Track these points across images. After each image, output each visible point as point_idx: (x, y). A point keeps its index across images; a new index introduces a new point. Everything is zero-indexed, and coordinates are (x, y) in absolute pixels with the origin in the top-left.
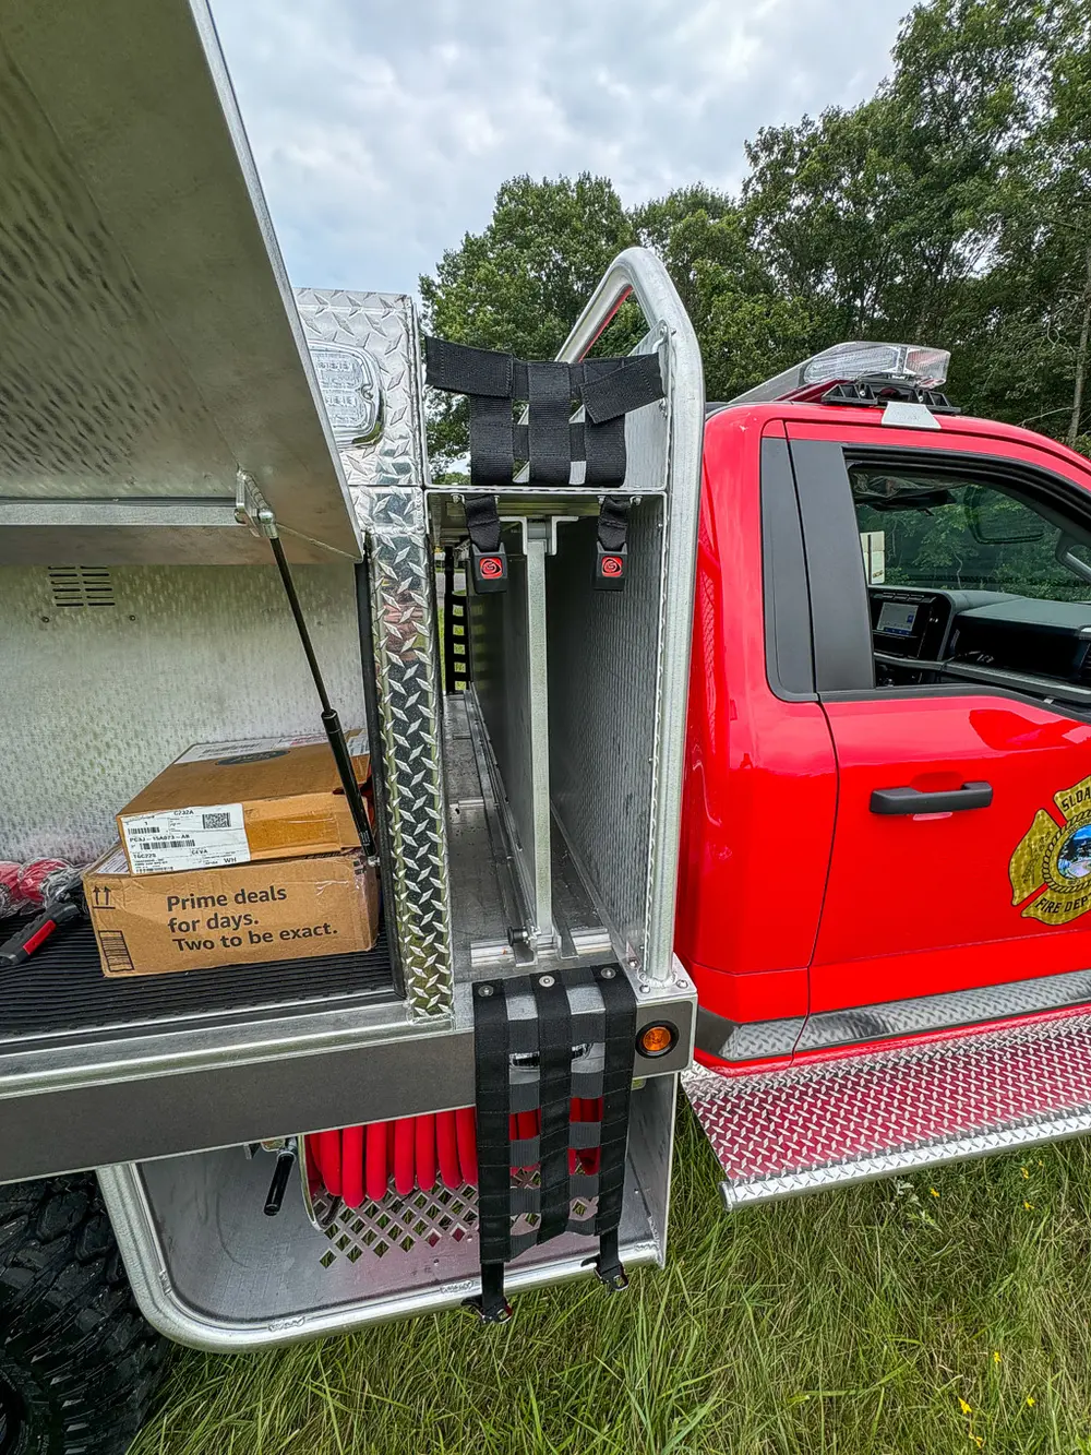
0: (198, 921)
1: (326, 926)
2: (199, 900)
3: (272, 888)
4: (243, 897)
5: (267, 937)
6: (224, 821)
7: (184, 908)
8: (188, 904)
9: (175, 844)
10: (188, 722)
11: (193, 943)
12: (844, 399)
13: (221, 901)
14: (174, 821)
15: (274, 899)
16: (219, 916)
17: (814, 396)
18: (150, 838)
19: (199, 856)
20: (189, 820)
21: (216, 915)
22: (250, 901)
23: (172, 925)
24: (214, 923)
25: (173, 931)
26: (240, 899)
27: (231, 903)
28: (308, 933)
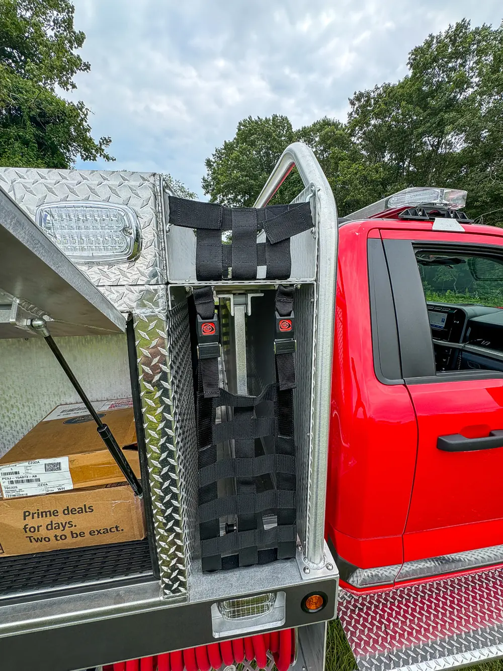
0: (41, 526)
1: (117, 527)
2: (42, 513)
3: (85, 505)
4: (68, 511)
5: (82, 534)
6: (57, 467)
7: (33, 518)
8: (36, 515)
9: (28, 481)
10: (56, 393)
11: (38, 538)
12: (411, 217)
13: (55, 513)
14: (28, 468)
15: (86, 512)
16: (54, 522)
17: (394, 215)
18: (14, 478)
19: (43, 487)
20: (38, 467)
21: (52, 522)
22: (72, 513)
23: (25, 528)
24: (50, 527)
25: (26, 532)
26: (66, 512)
27: (60, 514)
28: (106, 531)
